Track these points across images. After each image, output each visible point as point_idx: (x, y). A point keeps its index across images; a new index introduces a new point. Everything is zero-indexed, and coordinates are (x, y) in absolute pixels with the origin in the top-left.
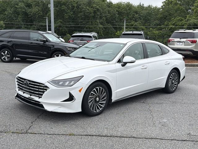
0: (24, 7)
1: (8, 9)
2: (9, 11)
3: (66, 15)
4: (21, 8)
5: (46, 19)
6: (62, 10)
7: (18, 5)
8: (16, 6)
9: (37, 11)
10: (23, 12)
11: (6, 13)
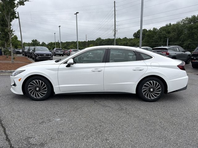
0: (166, 33)
1: (155, 36)
2: (156, 37)
3: (195, 36)
4: (163, 34)
5: (167, 39)
6: (193, 33)
7: (161, 33)
8: (160, 34)
9: (173, 35)
10: (164, 37)
11: (154, 38)
